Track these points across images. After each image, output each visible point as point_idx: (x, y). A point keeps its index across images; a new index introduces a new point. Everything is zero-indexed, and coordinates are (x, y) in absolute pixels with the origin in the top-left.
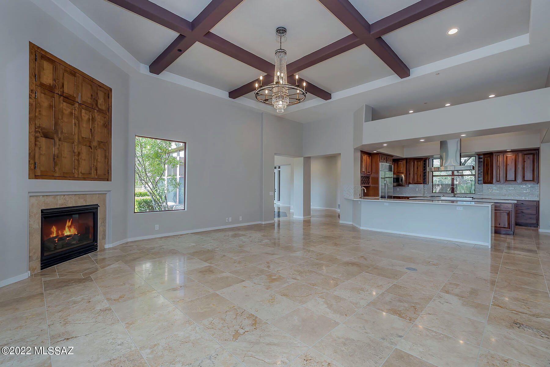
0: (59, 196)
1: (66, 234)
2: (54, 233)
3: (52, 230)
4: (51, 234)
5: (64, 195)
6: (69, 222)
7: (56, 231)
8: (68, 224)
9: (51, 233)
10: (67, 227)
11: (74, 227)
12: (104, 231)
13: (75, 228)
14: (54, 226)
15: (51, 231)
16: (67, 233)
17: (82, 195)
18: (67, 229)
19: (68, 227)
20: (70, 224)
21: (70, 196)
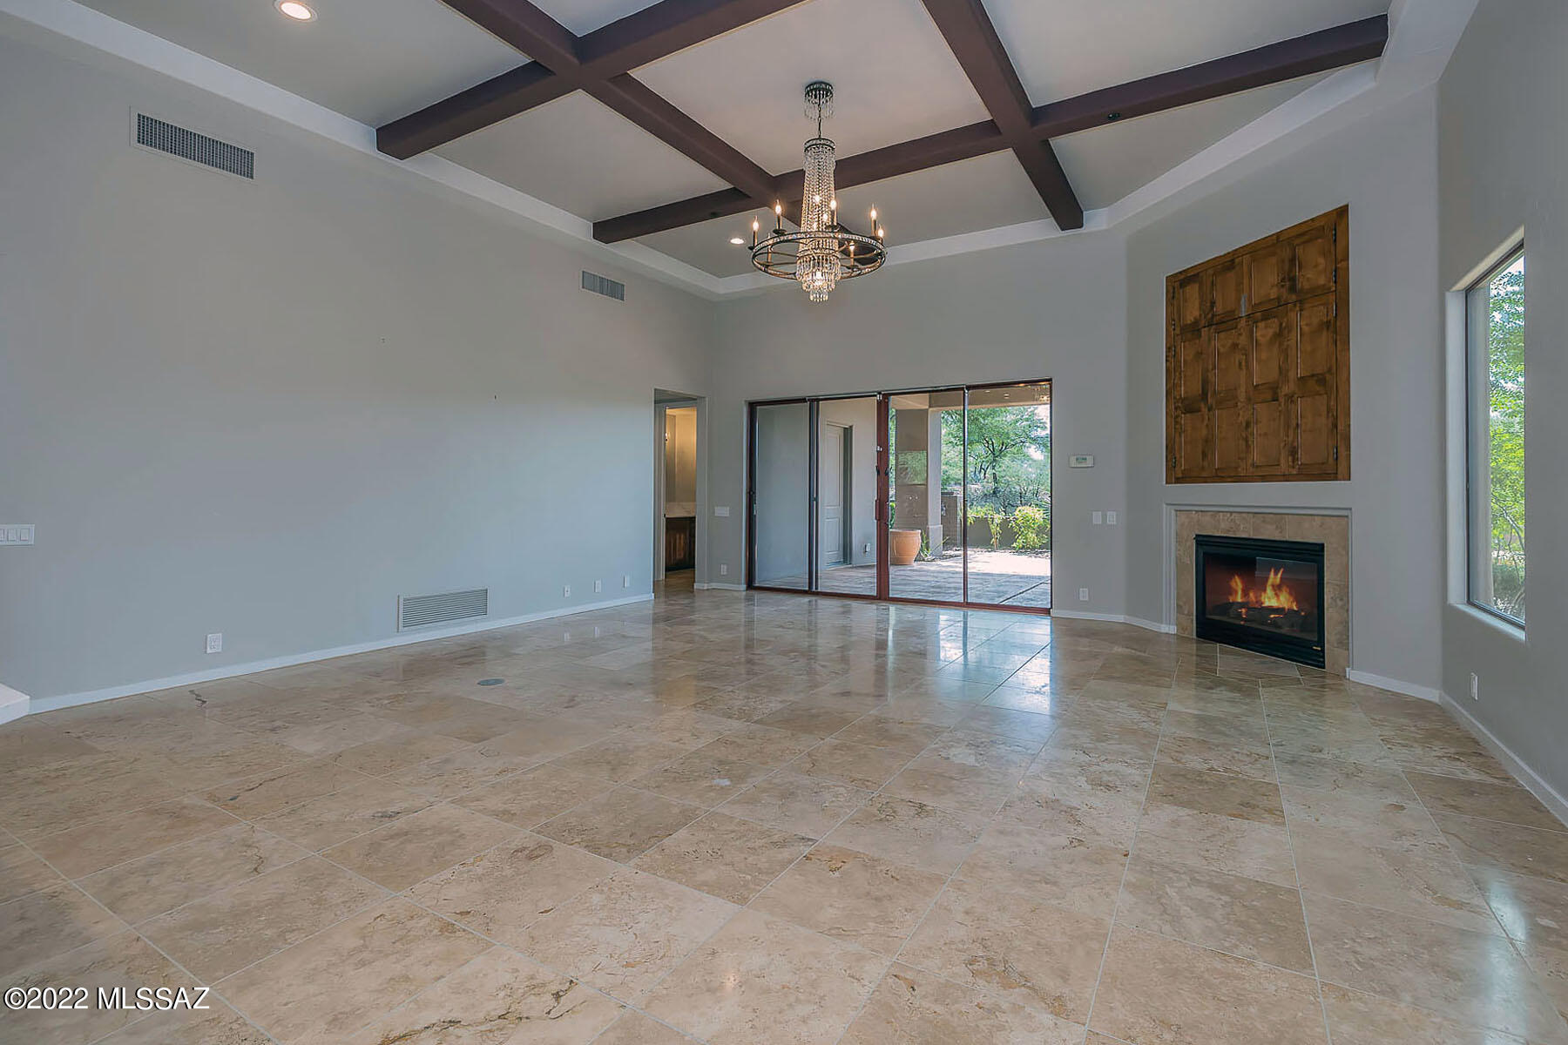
0: (1221, 514)
1: (1267, 604)
2: (1236, 592)
3: (1233, 584)
4: (1231, 594)
5: (1231, 513)
6: (1276, 574)
7: (1243, 590)
8: (1274, 578)
9: (1232, 592)
10: (1271, 588)
11: (1288, 590)
12: (1345, 624)
13: (1290, 594)
14: (1236, 577)
15: (1230, 587)
16: (1270, 600)
17: (1271, 516)
18: (1269, 590)
19: (1273, 586)
20: (1278, 581)
21: (1244, 515)
